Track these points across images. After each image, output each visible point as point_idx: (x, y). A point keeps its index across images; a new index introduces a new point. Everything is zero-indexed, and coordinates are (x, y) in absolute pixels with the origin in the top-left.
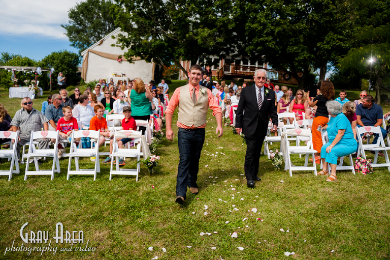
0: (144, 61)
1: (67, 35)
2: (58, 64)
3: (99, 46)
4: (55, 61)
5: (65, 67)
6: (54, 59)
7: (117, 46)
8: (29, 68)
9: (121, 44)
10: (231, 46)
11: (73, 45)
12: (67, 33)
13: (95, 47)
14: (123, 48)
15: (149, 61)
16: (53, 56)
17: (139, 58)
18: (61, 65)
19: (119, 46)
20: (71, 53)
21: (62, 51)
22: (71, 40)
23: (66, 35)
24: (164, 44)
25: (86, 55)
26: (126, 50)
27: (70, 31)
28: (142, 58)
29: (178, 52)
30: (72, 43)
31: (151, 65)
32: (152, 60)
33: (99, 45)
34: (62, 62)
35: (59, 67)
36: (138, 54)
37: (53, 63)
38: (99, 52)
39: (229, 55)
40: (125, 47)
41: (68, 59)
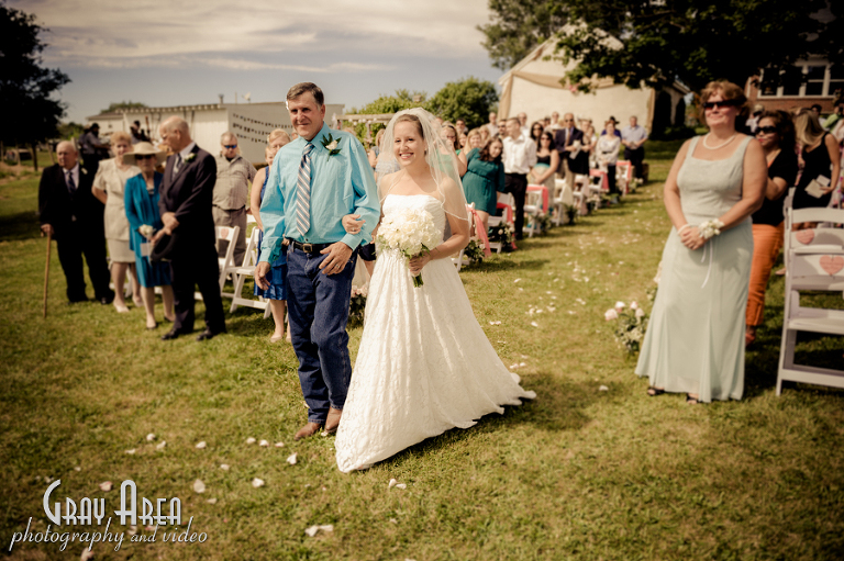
0: (623, 88)
1: (486, 46)
3: (534, 63)
4: (448, 101)
6: (447, 97)
7: (555, 59)
9: (562, 52)
11: (497, 65)
12: (485, 41)
13: (528, 66)
14: (566, 62)
15: (634, 85)
16: (446, 91)
17: (609, 80)
18: (458, 109)
19: (559, 59)
20: (480, 81)
21: (465, 79)
22: (494, 55)
24: (658, 43)
25: (506, 83)
26: (573, 65)
27: (494, 36)
28: (618, 81)
29: (693, 58)
30: (494, 62)
31: (646, 95)
32: (642, 83)
33: (535, 59)
34: (461, 102)
36: (603, 73)
37: (445, 103)
38: (537, 76)
40: (572, 60)
41: (472, 94)
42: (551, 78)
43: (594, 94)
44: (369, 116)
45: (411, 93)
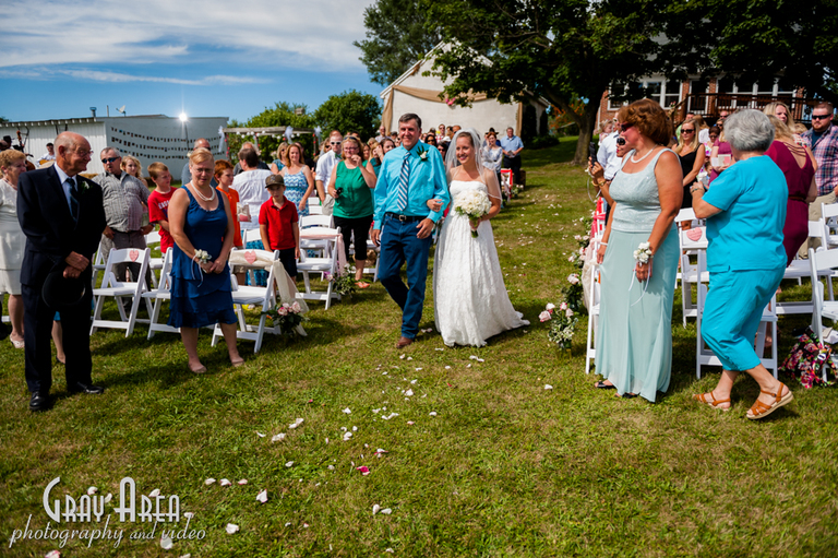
0: (495, 101)
1: (365, 61)
2: (338, 119)
3: (412, 78)
4: (333, 114)
5: (351, 123)
6: (332, 110)
7: (434, 74)
8: (282, 128)
9: (440, 68)
10: (700, 51)
11: (375, 80)
12: (363, 57)
13: (406, 81)
14: (444, 78)
15: (504, 99)
16: (330, 104)
17: (484, 95)
18: (343, 121)
19: (438, 75)
20: (363, 95)
21: (348, 92)
22: (372, 70)
23: (361, 62)
24: (526, 61)
25: (387, 97)
26: (451, 80)
27: (372, 52)
28: (490, 96)
29: (557, 74)
30: (373, 76)
31: (515, 107)
32: (512, 98)
33: (413, 74)
34: (345, 114)
35: (339, 124)
36: (477, 88)
37: (330, 116)
38: (415, 90)
39: (696, 73)
40: (449, 76)
41: (356, 107)
42: (430, 92)
43: (470, 107)
44: (257, 129)
45: (291, 106)
